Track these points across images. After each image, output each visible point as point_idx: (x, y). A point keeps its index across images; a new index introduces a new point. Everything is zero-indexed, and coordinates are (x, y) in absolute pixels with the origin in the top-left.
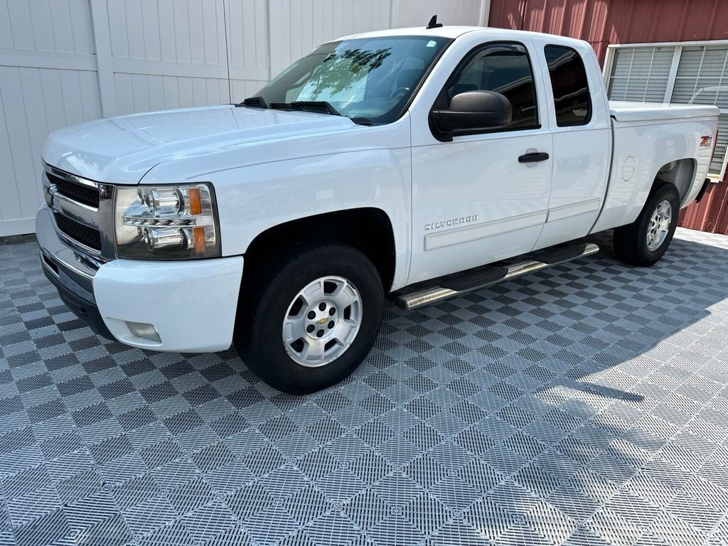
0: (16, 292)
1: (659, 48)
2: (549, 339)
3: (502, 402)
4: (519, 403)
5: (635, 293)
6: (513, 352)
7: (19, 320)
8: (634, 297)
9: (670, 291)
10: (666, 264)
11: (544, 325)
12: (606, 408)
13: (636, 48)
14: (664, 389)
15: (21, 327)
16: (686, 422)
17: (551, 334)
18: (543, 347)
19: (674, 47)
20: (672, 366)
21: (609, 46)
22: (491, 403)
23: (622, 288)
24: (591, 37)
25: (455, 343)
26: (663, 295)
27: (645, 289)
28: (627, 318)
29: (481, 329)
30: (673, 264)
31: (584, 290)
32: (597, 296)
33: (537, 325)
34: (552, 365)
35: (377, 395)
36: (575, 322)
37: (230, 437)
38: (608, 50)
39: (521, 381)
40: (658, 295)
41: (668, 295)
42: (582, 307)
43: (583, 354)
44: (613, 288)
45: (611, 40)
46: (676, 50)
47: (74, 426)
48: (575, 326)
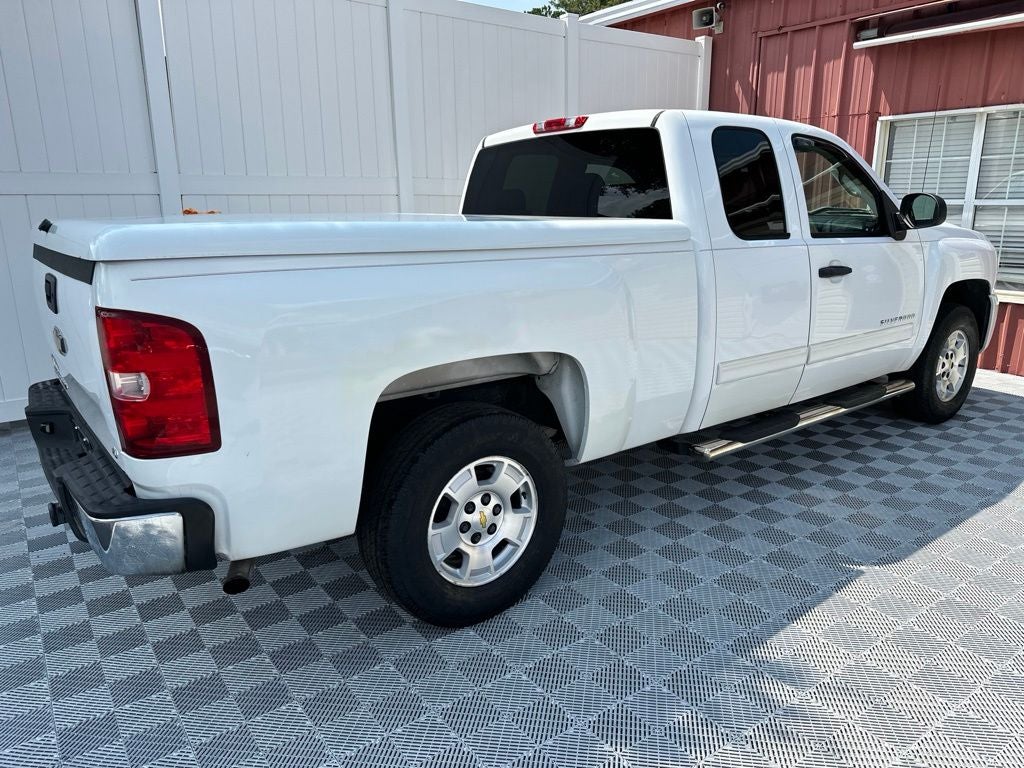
0: (29, 496)
1: (954, 117)
2: (771, 558)
3: (677, 662)
4: (702, 663)
5: (917, 481)
6: (709, 580)
7: (22, 537)
8: (916, 487)
9: (973, 476)
10: (975, 433)
11: (766, 535)
12: (839, 671)
13: (920, 119)
14: (939, 638)
15: (22, 547)
16: (964, 695)
17: (774, 548)
18: (757, 569)
19: (975, 115)
20: (958, 599)
21: (880, 118)
22: (660, 664)
23: (898, 472)
24: (854, 108)
25: (626, 566)
26: (962, 483)
27: (935, 473)
28: (900, 521)
29: (670, 542)
30: (986, 433)
31: (839, 477)
32: (857, 487)
33: (757, 535)
34: (767, 599)
35: (488, 653)
36: (815, 528)
37: (259, 718)
38: (879, 124)
39: (713, 627)
40: (954, 484)
41: (970, 482)
42: (831, 504)
43: (817, 581)
44: (884, 473)
45: (881, 111)
46: (977, 119)
47: (48, 698)
48: (813, 537)
